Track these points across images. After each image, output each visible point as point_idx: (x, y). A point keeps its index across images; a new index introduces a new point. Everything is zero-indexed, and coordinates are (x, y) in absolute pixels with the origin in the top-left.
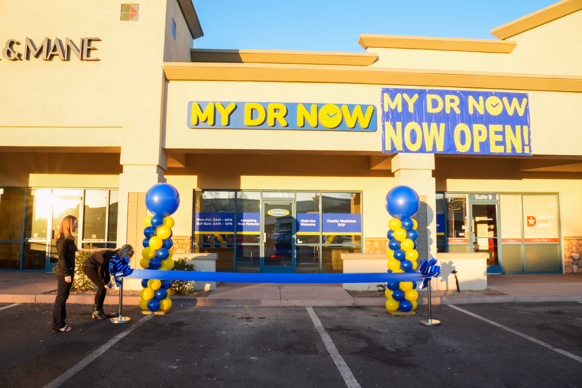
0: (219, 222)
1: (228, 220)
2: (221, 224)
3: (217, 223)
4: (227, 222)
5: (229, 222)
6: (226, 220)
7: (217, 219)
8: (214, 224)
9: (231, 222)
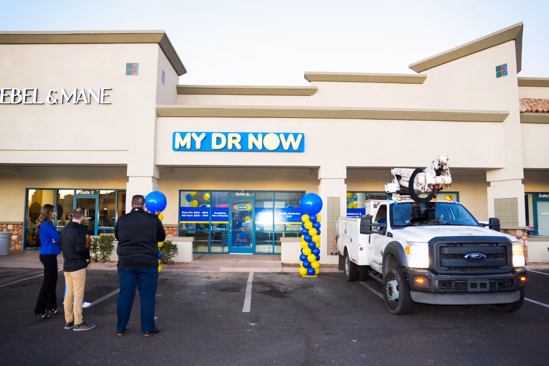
2: (200, 215)
5: (205, 214)
7: (196, 212)
8: (195, 216)
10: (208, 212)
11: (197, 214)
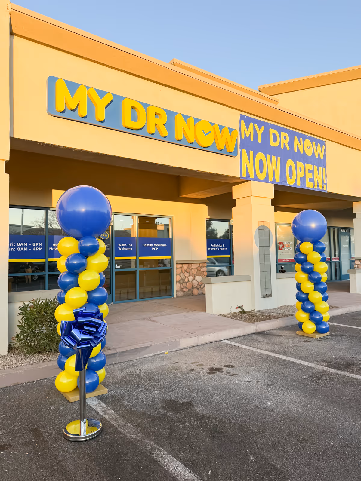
0: (25, 247)
1: (37, 244)
2: (28, 249)
3: (22, 248)
4: (35, 247)
5: (38, 246)
6: (34, 244)
7: (22, 243)
8: (19, 249)
9: (40, 246)
10: (42, 243)
11: (23, 247)
